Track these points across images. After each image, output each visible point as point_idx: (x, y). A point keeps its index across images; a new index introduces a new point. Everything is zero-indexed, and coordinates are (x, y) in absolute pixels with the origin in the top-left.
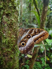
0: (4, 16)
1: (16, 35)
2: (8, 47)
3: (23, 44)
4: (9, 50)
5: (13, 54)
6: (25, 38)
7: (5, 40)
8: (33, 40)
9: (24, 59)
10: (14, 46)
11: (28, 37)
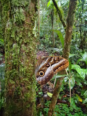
0: (23, 45)
1: (33, 63)
2: (25, 76)
3: (41, 74)
4: (27, 79)
5: (30, 85)
6: (43, 67)
7: (23, 69)
8: (52, 69)
9: (43, 99)
10: (32, 75)
11: (47, 66)
